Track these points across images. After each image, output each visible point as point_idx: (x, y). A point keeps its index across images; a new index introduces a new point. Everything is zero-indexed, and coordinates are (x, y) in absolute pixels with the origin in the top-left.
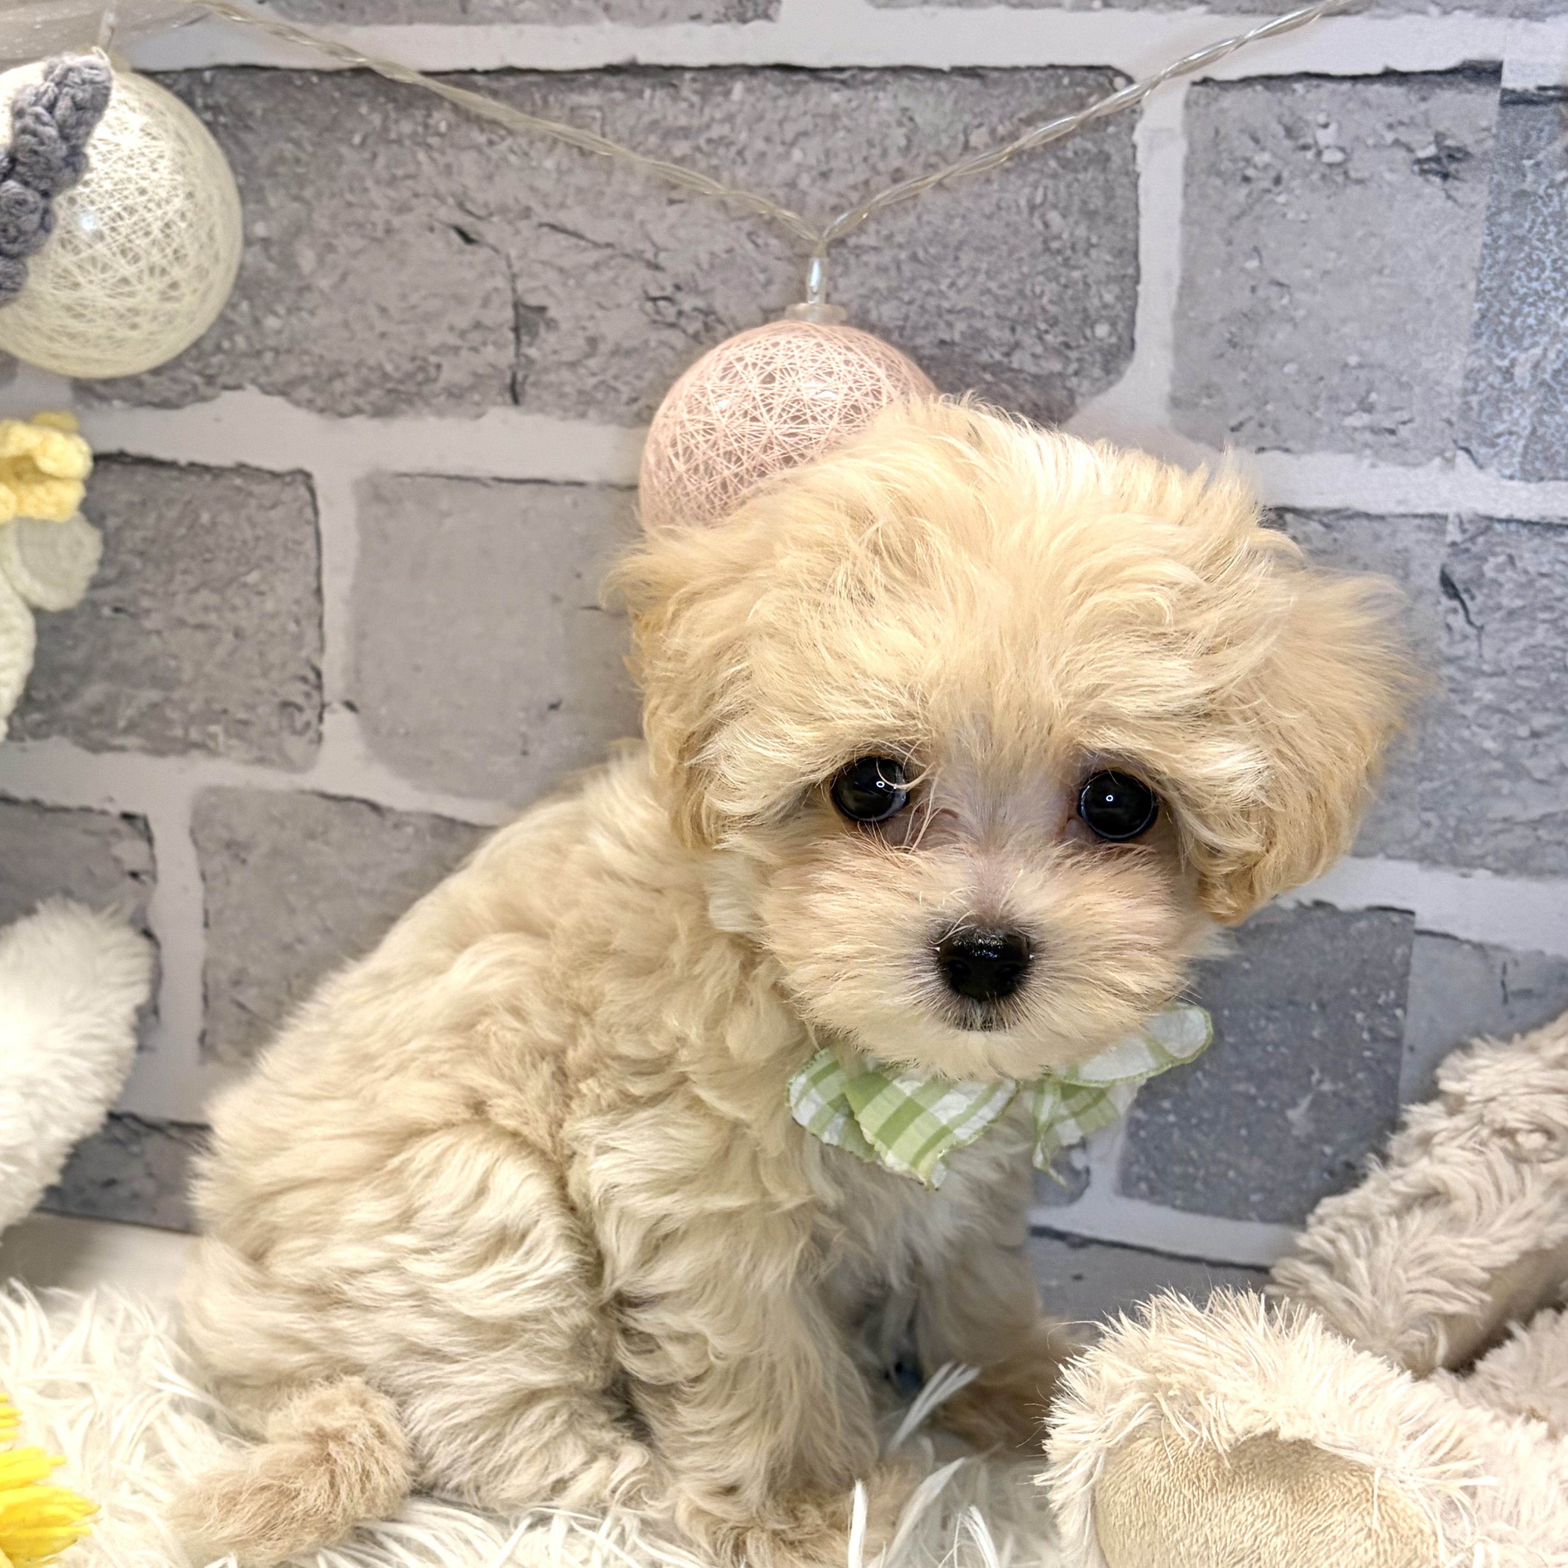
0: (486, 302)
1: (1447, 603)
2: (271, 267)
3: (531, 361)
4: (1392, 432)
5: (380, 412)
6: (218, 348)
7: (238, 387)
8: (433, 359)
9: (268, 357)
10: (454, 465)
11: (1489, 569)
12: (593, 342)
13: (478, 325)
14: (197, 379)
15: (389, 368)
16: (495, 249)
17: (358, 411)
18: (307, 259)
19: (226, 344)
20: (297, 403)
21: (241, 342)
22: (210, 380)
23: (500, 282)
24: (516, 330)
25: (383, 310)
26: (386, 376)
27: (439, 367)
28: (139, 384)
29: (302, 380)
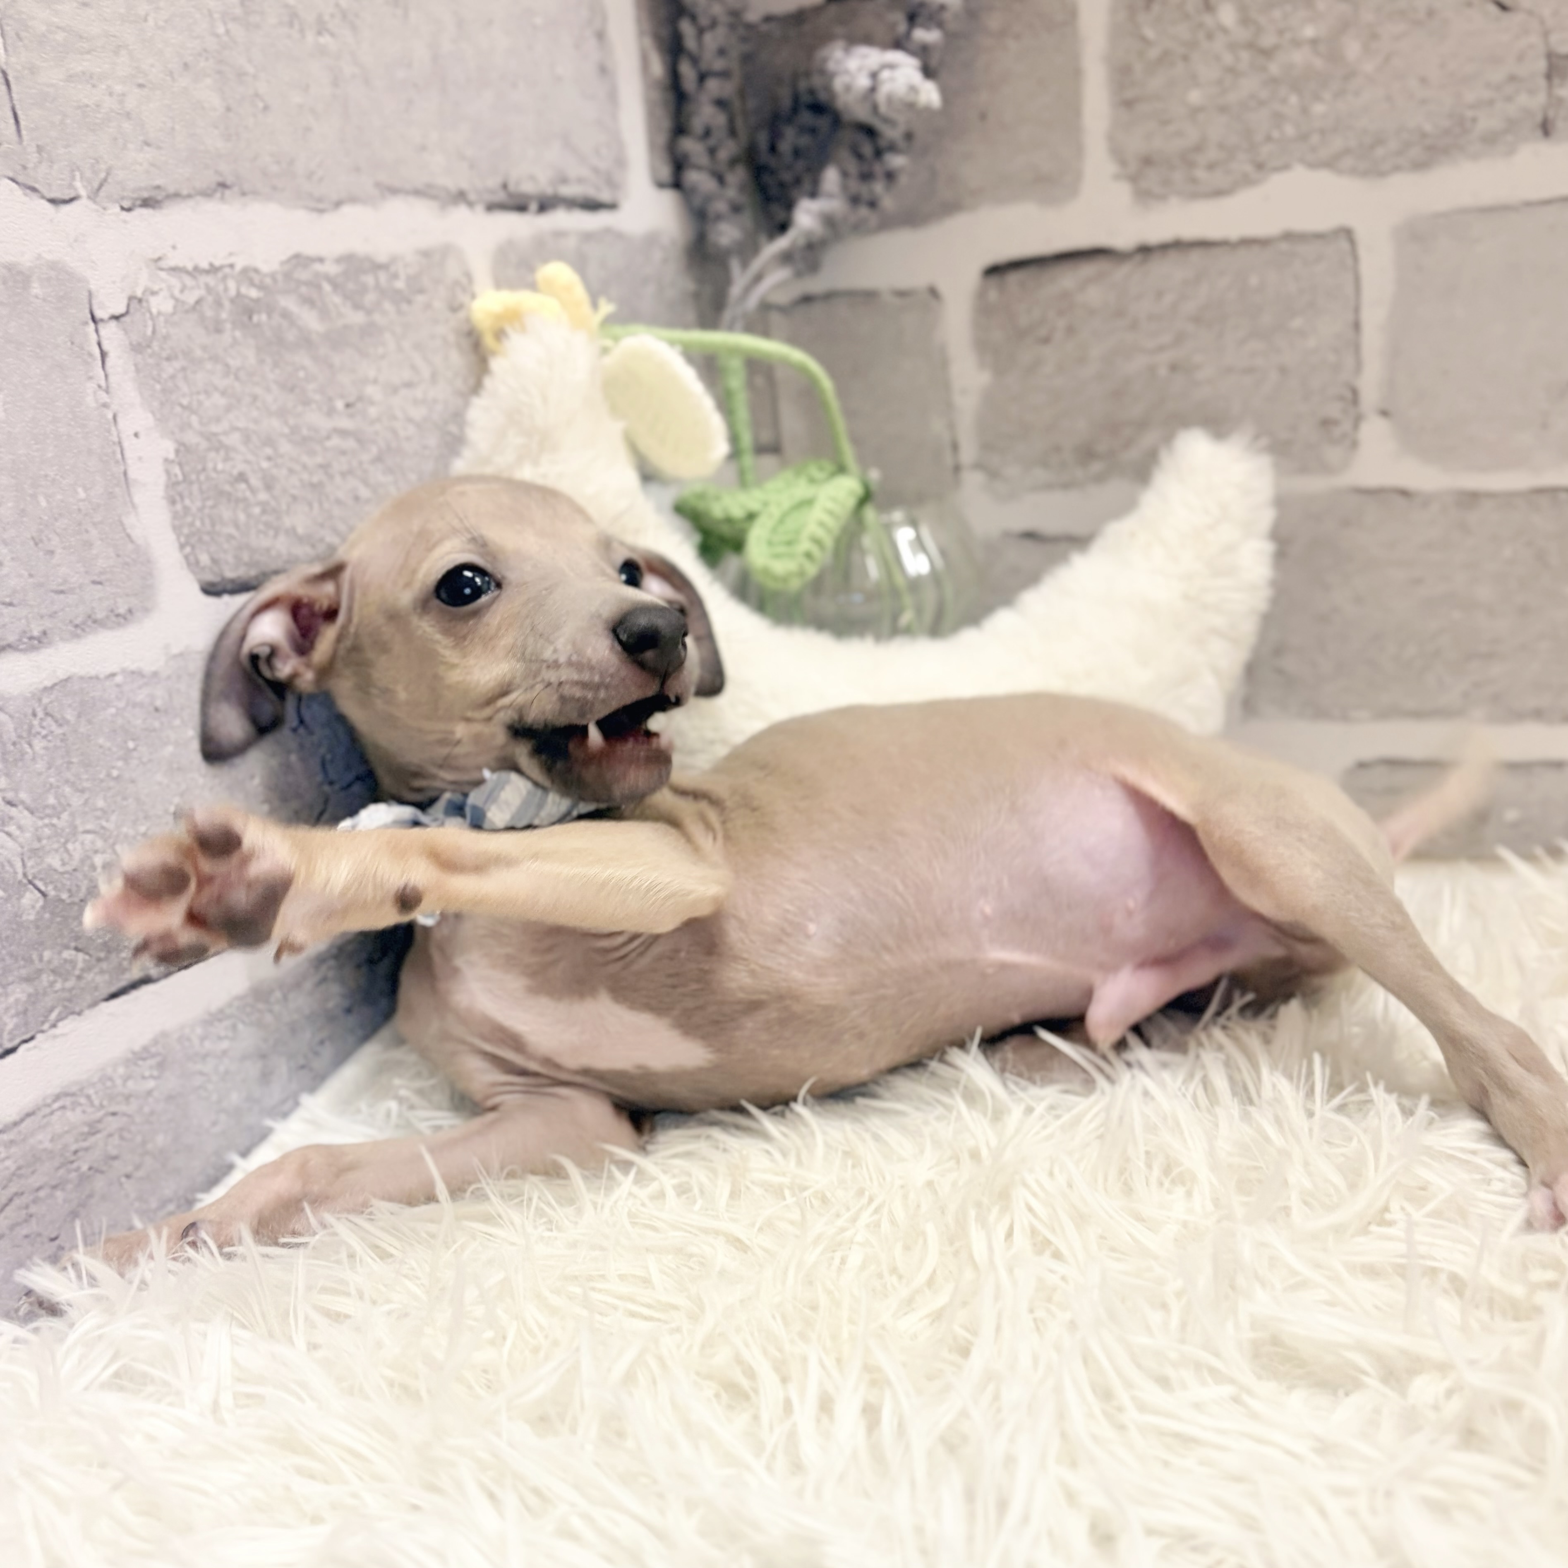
0: (1521, 58)
2: (1318, 63)
3: (1560, 101)
5: (1420, 166)
6: (1269, 139)
7: (1286, 167)
8: (1469, 114)
9: (1315, 139)
10: (1488, 198)
13: (1512, 78)
14: (1249, 168)
15: (1428, 127)
16: (1530, 13)
17: (1397, 168)
18: (1352, 48)
19: (1276, 134)
20: (1340, 172)
21: (1290, 130)
22: (1260, 166)
23: (1534, 39)
24: (1549, 77)
25: (1423, 81)
26: (1424, 135)
27: (1474, 120)
28: (1194, 181)
29: (1347, 151)
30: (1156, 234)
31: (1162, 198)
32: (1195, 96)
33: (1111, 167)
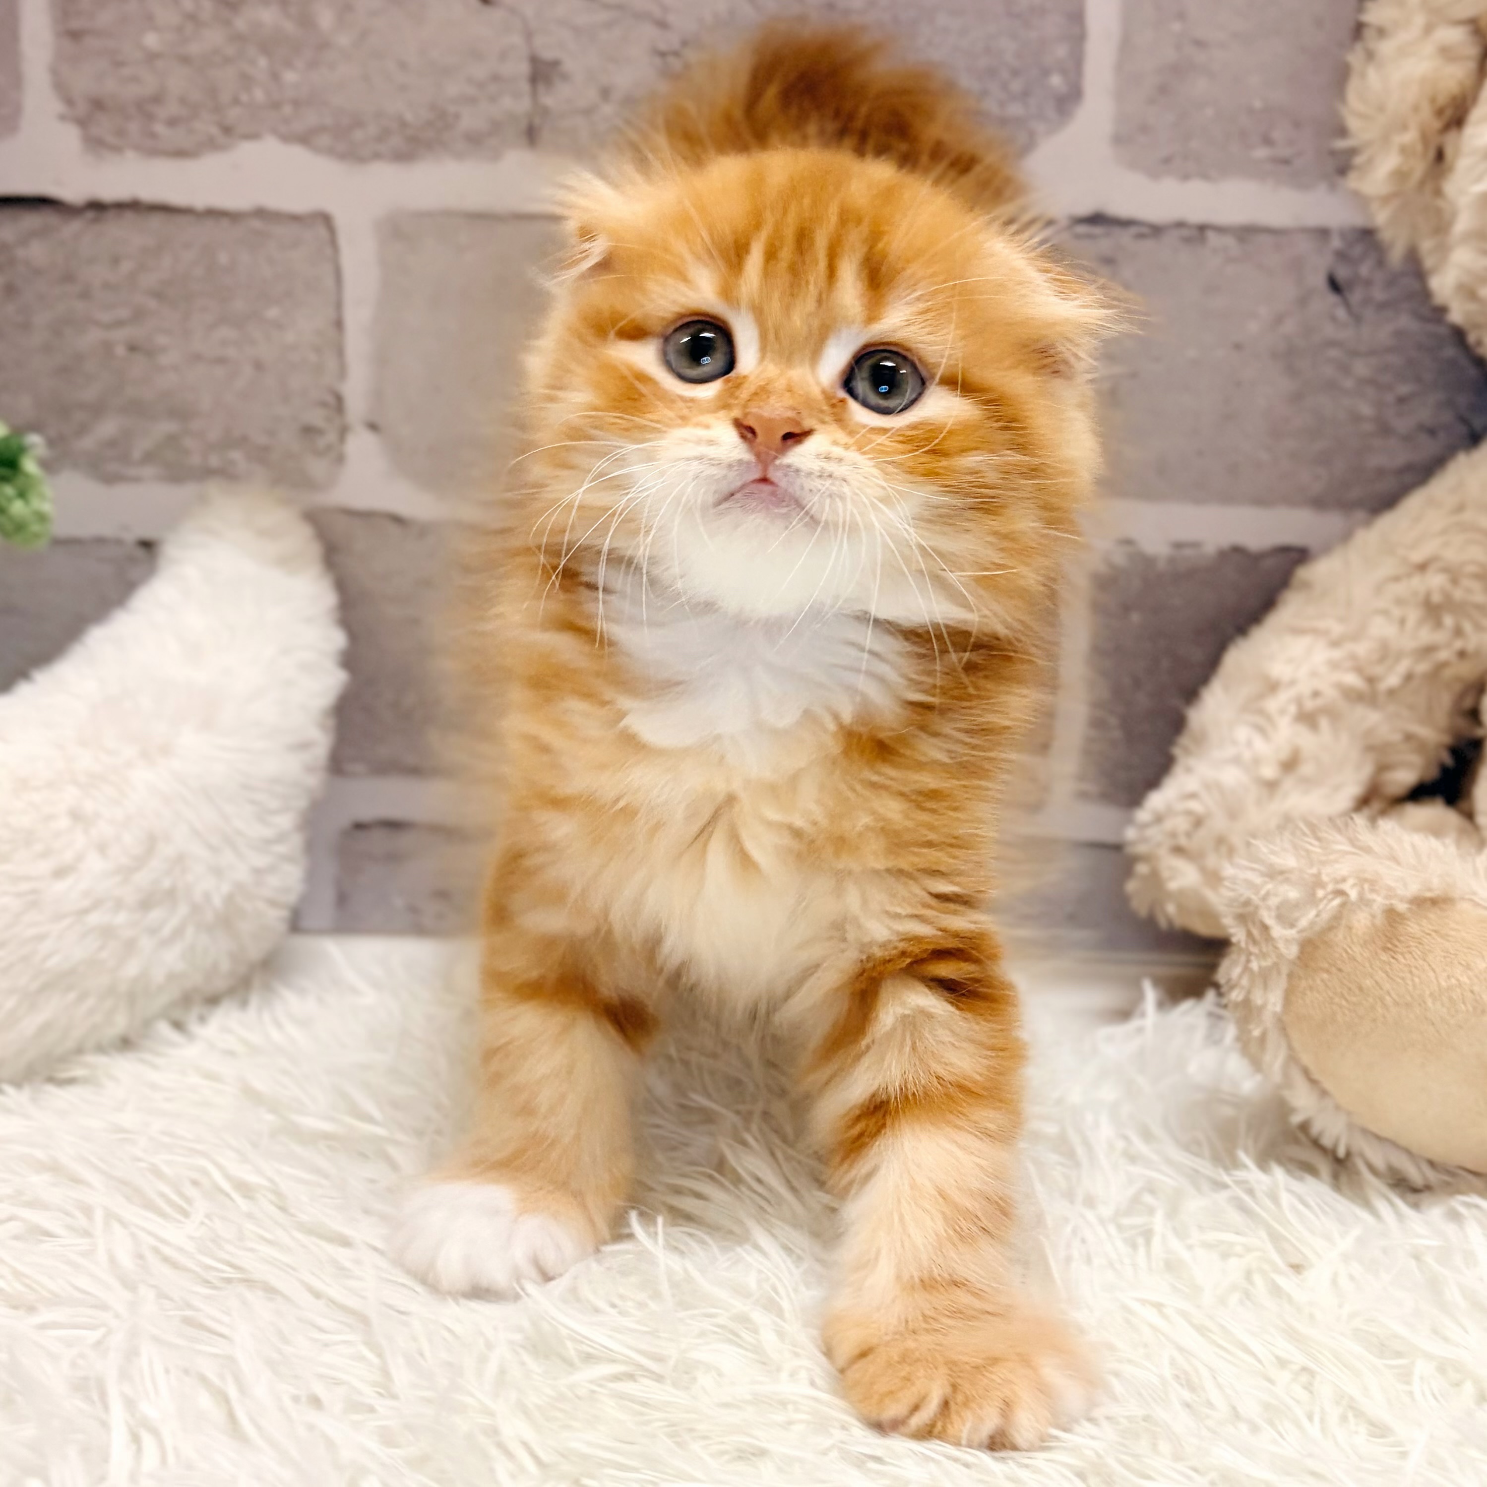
0: (503, 57)
1: (1331, 297)
2: (289, 27)
3: (545, 112)
4: (1286, 162)
5: (401, 158)
6: (236, 101)
7: (257, 136)
8: (452, 108)
9: (287, 110)
10: (473, 203)
11: (1363, 271)
12: (605, 91)
13: (496, 78)
14: (214, 130)
15: (409, 117)
16: (513, 10)
17: (377, 156)
18: (325, 17)
19: (244, 98)
20: (317, 150)
21: (259, 95)
22: (227, 130)
23: (516, 39)
24: (533, 81)
25: (403, 66)
26: (403, 124)
27: (457, 116)
28: (153, 136)
29: (321, 129)
30: (109, 193)
31: (117, 149)
32: (151, 40)
33: (57, 106)
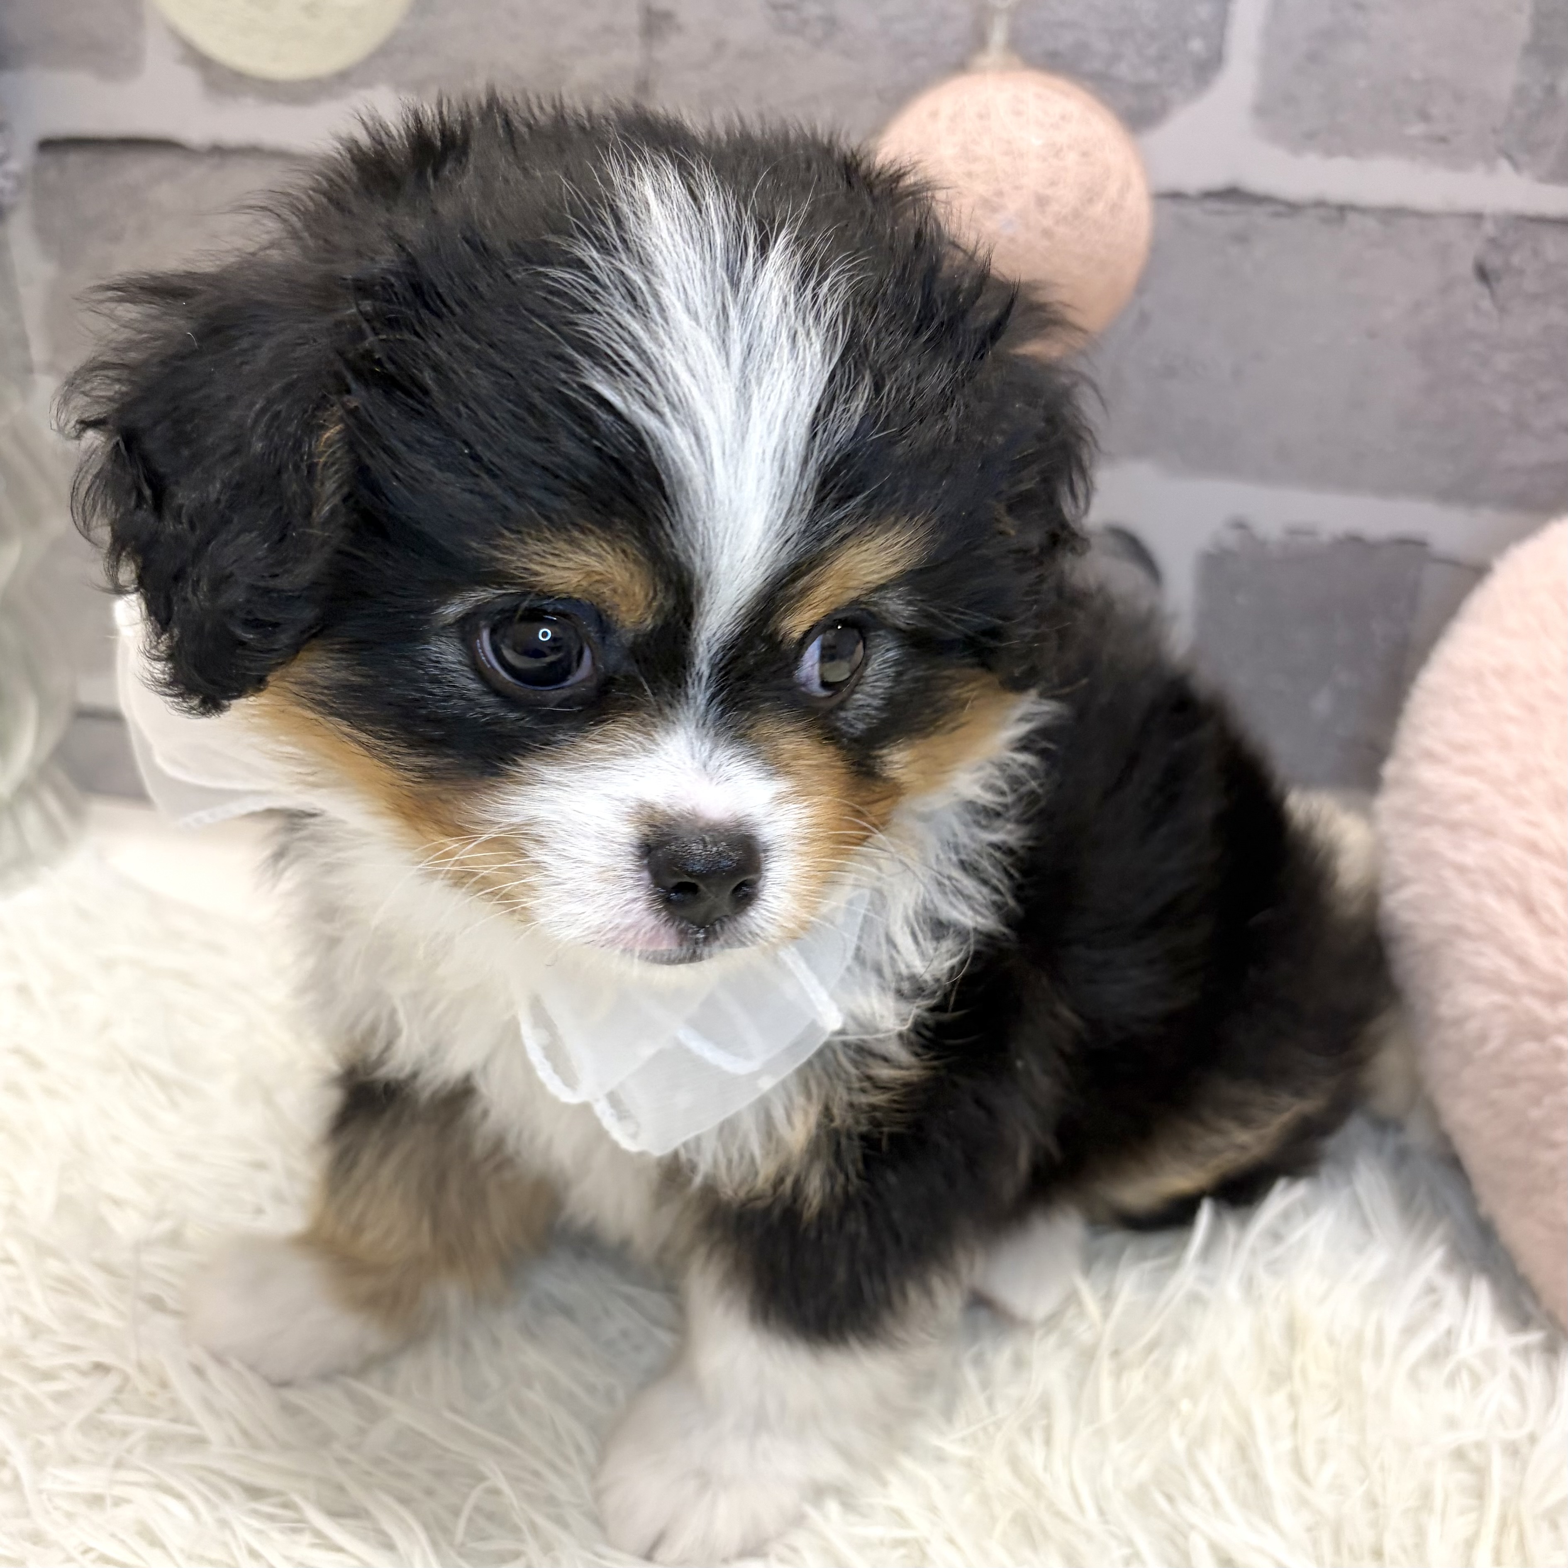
1: (1477, 287)
4: (1443, 140)
11: (1516, 260)
12: (720, 46)
